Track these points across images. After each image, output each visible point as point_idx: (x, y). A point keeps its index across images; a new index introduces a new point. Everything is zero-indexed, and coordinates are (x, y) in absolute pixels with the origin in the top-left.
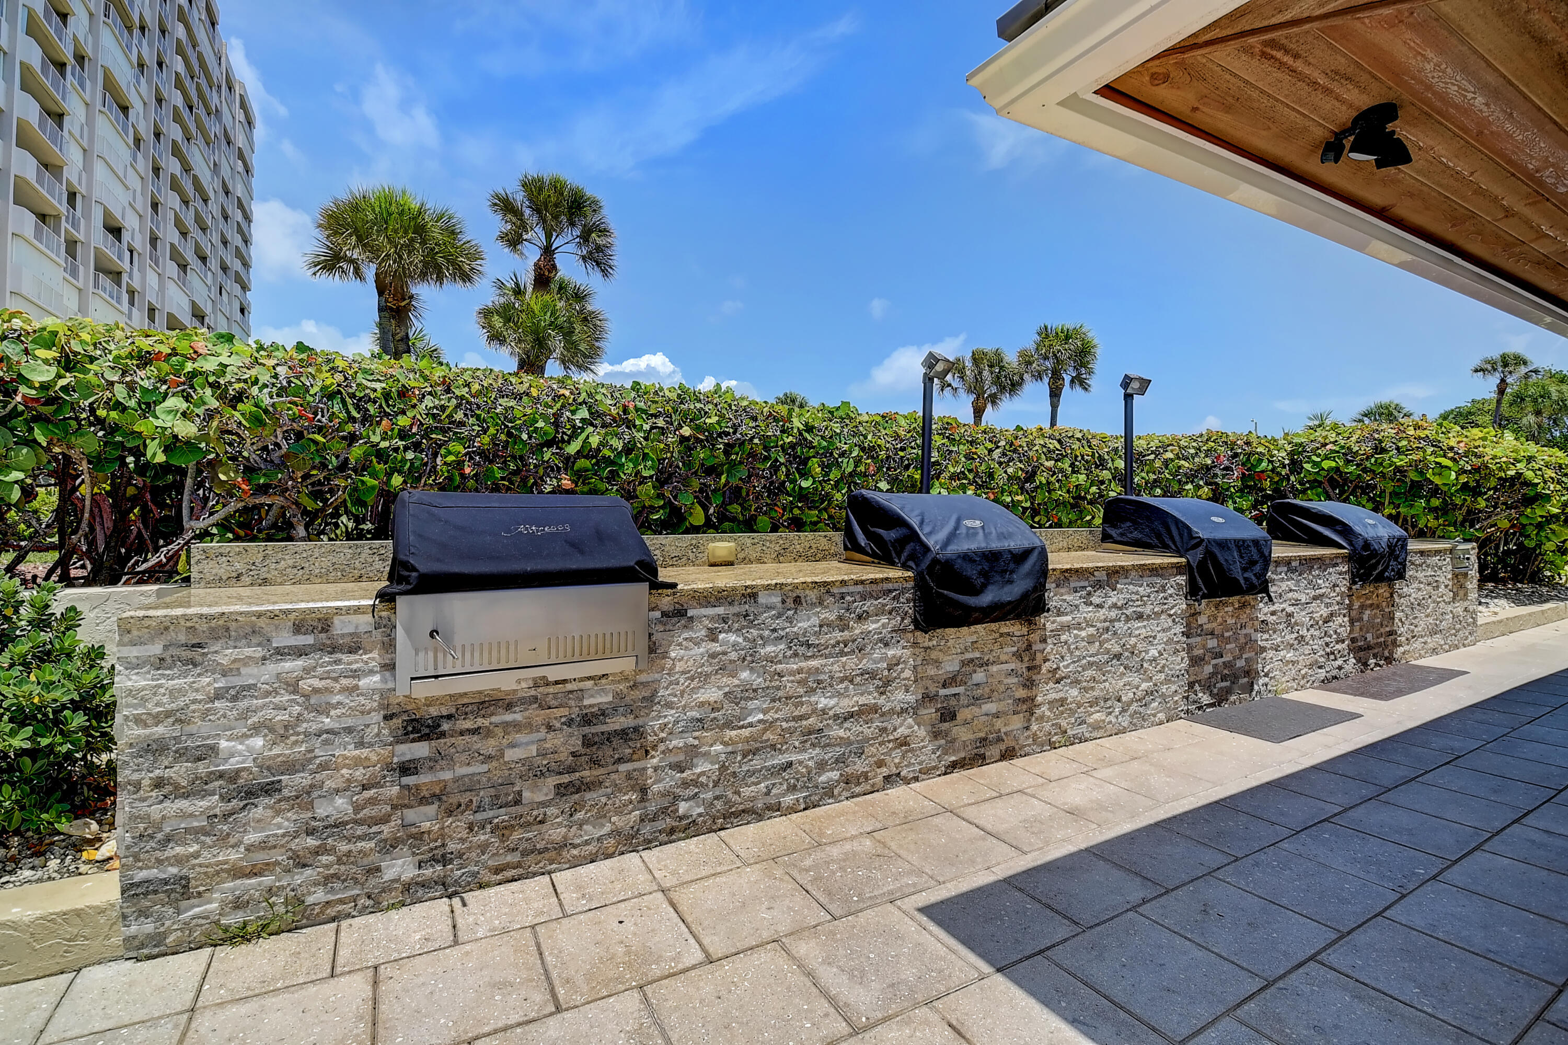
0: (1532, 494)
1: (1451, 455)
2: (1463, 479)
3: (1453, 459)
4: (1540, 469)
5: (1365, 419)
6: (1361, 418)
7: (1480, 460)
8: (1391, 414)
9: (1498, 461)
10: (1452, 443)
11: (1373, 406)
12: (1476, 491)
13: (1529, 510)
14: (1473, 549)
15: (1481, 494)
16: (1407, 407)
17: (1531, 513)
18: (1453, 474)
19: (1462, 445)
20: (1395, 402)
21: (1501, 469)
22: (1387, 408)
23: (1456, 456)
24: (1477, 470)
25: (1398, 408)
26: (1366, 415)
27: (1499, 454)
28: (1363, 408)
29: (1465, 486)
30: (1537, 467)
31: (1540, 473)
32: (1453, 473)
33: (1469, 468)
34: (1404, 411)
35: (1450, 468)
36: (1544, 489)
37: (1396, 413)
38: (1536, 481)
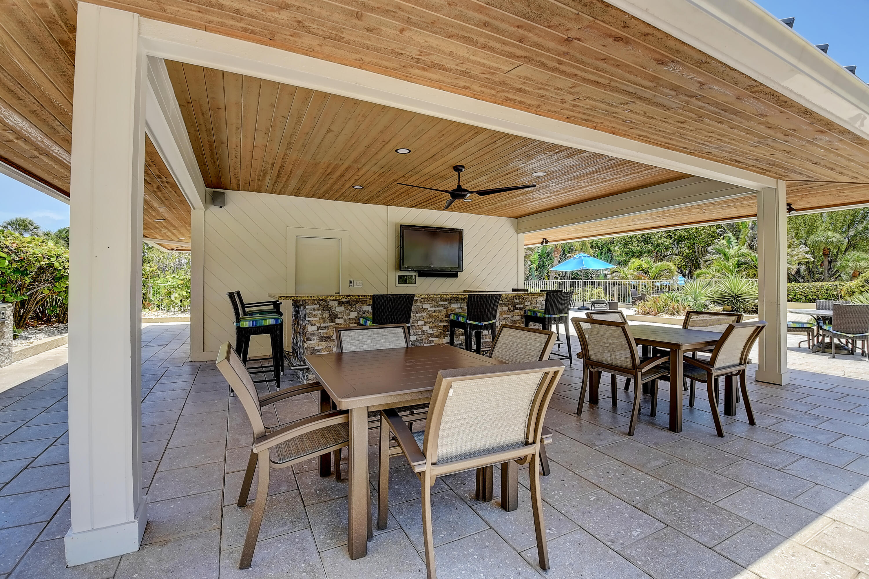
0: (58, 275)
1: (6, 250)
2: (14, 265)
3: (7, 253)
4: (63, 262)
5: (9, 226)
6: (6, 225)
7: (25, 255)
8: (26, 226)
9: (35, 256)
10: (7, 243)
11: (15, 219)
12: (25, 273)
13: (57, 284)
14: (10, 307)
15: (27, 274)
16: (37, 223)
17: (59, 285)
18: (7, 263)
19: (15, 245)
20: (29, 219)
21: (37, 260)
22: (24, 222)
23: (10, 252)
24: (21, 261)
25: (31, 224)
26: (10, 224)
27: (37, 252)
28: (9, 219)
29: (16, 270)
30: (61, 261)
31: (63, 264)
32: (7, 261)
33: (18, 259)
34: (35, 225)
35: (5, 258)
36: (64, 272)
37: (30, 226)
38: (60, 268)
